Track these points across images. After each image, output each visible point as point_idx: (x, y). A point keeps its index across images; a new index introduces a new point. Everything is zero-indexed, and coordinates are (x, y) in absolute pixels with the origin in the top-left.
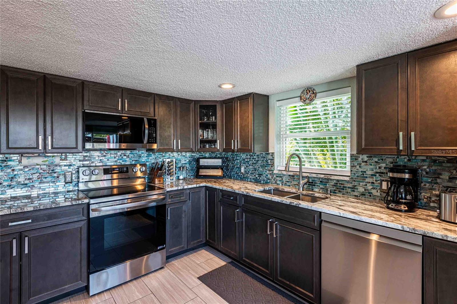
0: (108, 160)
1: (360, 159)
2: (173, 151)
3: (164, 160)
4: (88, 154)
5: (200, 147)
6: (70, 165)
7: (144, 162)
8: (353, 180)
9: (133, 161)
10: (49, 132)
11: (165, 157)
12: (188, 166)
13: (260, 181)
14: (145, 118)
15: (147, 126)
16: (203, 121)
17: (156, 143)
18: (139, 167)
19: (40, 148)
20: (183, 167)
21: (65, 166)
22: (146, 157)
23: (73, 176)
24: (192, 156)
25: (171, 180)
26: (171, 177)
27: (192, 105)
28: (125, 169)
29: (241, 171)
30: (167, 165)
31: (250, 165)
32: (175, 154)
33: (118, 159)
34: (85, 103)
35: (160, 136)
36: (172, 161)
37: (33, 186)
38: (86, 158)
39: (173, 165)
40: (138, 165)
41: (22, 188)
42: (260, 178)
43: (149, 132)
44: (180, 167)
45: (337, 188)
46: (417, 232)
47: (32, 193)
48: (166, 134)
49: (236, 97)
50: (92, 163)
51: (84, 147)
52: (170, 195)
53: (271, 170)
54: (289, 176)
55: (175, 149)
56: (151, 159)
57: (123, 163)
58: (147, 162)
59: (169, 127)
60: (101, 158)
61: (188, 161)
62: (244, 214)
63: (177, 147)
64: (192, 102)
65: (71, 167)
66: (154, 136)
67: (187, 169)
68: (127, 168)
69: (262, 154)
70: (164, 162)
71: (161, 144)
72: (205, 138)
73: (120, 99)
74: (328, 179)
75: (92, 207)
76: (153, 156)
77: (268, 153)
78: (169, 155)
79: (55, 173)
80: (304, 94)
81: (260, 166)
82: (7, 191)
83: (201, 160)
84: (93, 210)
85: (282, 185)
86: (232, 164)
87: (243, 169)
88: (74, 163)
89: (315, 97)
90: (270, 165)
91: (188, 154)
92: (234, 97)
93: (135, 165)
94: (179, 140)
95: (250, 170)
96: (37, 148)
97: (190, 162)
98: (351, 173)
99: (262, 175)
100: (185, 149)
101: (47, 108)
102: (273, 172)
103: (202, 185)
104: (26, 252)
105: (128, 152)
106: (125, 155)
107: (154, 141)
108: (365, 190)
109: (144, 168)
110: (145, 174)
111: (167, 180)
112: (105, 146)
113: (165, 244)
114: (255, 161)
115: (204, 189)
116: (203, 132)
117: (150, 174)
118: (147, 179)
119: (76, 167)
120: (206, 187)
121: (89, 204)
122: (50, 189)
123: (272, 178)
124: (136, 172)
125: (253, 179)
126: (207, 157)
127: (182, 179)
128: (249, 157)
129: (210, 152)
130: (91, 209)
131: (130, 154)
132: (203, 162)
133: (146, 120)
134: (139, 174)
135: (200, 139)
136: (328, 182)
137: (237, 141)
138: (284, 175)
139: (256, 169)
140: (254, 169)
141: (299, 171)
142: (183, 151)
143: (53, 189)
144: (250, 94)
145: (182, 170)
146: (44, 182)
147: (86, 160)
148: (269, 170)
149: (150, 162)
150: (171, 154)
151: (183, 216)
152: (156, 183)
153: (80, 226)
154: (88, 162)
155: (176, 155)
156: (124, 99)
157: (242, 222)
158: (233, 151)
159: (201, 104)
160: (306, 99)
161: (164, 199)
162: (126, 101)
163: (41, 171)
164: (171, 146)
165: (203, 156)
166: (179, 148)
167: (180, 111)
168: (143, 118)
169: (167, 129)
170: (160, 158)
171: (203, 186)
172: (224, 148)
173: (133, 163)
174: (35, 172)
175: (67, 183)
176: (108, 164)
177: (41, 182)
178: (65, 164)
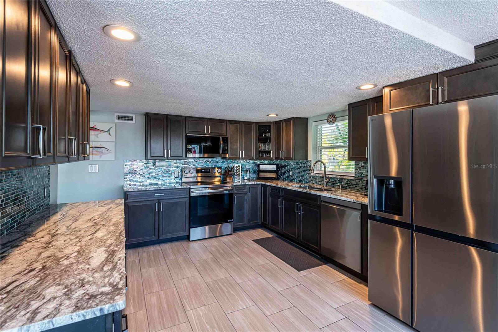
0: (198, 164)
1: (360, 165)
2: (239, 159)
3: (234, 165)
4: (187, 160)
5: (259, 156)
7: (220, 166)
8: (356, 179)
9: (213, 165)
10: (169, 147)
11: (234, 163)
12: (251, 170)
13: (302, 182)
14: (220, 137)
15: (222, 142)
16: (262, 137)
17: (227, 153)
18: (217, 169)
19: (165, 157)
20: (247, 171)
22: (222, 163)
23: (179, 173)
24: (255, 162)
25: (238, 179)
26: (238, 177)
27: (253, 126)
28: (208, 170)
29: (290, 174)
30: (235, 169)
31: (296, 170)
32: (242, 161)
33: (204, 164)
34: (187, 129)
35: (231, 148)
36: (239, 166)
37: (159, 178)
38: (186, 163)
39: (239, 169)
40: (216, 168)
41: (154, 179)
42: (302, 179)
43: (223, 146)
44: (245, 171)
45: (348, 185)
46: (359, 203)
47: (159, 182)
48: (235, 147)
49: (284, 120)
50: (190, 166)
51: (186, 156)
52: (236, 188)
53: (309, 173)
54: (321, 177)
55: (240, 157)
56: (224, 164)
57: (207, 167)
58: (222, 166)
59: (237, 142)
60: (194, 163)
61: (251, 166)
62: (284, 201)
63: (242, 156)
64: (253, 124)
65: (178, 168)
66: (226, 149)
67: (250, 172)
68: (210, 170)
69: (304, 161)
70: (233, 166)
71: (231, 154)
72: (263, 149)
73: (206, 126)
74: (343, 179)
75: (192, 190)
76: (226, 162)
77: (307, 160)
78: (237, 161)
79: (170, 171)
80: (329, 118)
81: (303, 170)
82: (147, 180)
83: (260, 166)
84: (192, 192)
85: (316, 184)
86: (284, 169)
87: (291, 173)
88: (179, 166)
89: (336, 120)
90: (308, 169)
91: (251, 161)
92: (282, 119)
93: (214, 168)
94: (243, 151)
95: (296, 174)
96: (164, 156)
97: (253, 167)
98: (355, 174)
99: (303, 177)
100: (248, 157)
101: (168, 135)
102: (310, 175)
103: (258, 183)
104: (162, 210)
105: (210, 159)
106: (208, 161)
107: (226, 152)
108: (363, 185)
109: (220, 170)
110: (221, 174)
111: (235, 179)
112: (196, 155)
113: (233, 219)
114: (299, 166)
115: (260, 186)
116: (262, 145)
117: (224, 175)
118: (222, 178)
119: (180, 168)
120: (262, 184)
121: (190, 189)
122: (167, 181)
123: (310, 179)
124: (215, 172)
125: (298, 180)
126: (266, 164)
127: (246, 180)
128: (295, 163)
129: (269, 160)
131: (211, 160)
132: (262, 167)
133: (221, 138)
134: (217, 174)
135: (259, 150)
136: (342, 181)
137: (284, 152)
138: (317, 177)
139: (300, 173)
140: (299, 173)
141: (323, 173)
142: (247, 159)
143: (169, 181)
144: (292, 118)
145: (247, 173)
146: (164, 177)
147: (186, 164)
148: (308, 173)
149: (224, 166)
150: (239, 161)
151: (245, 203)
152: (228, 180)
153: (185, 200)
154: (187, 166)
156: (208, 125)
157: (283, 207)
158: (282, 159)
159: (260, 125)
160: (331, 122)
161: (232, 190)
162: (209, 126)
163: (163, 170)
164: (238, 155)
165: (263, 162)
166: (244, 157)
167: (244, 131)
168: (219, 137)
169: (235, 144)
170: (231, 164)
171: (260, 184)
172: (276, 156)
173: (213, 166)
174: (160, 170)
175: (175, 178)
176: (198, 167)
177: (163, 177)
178: (175, 166)
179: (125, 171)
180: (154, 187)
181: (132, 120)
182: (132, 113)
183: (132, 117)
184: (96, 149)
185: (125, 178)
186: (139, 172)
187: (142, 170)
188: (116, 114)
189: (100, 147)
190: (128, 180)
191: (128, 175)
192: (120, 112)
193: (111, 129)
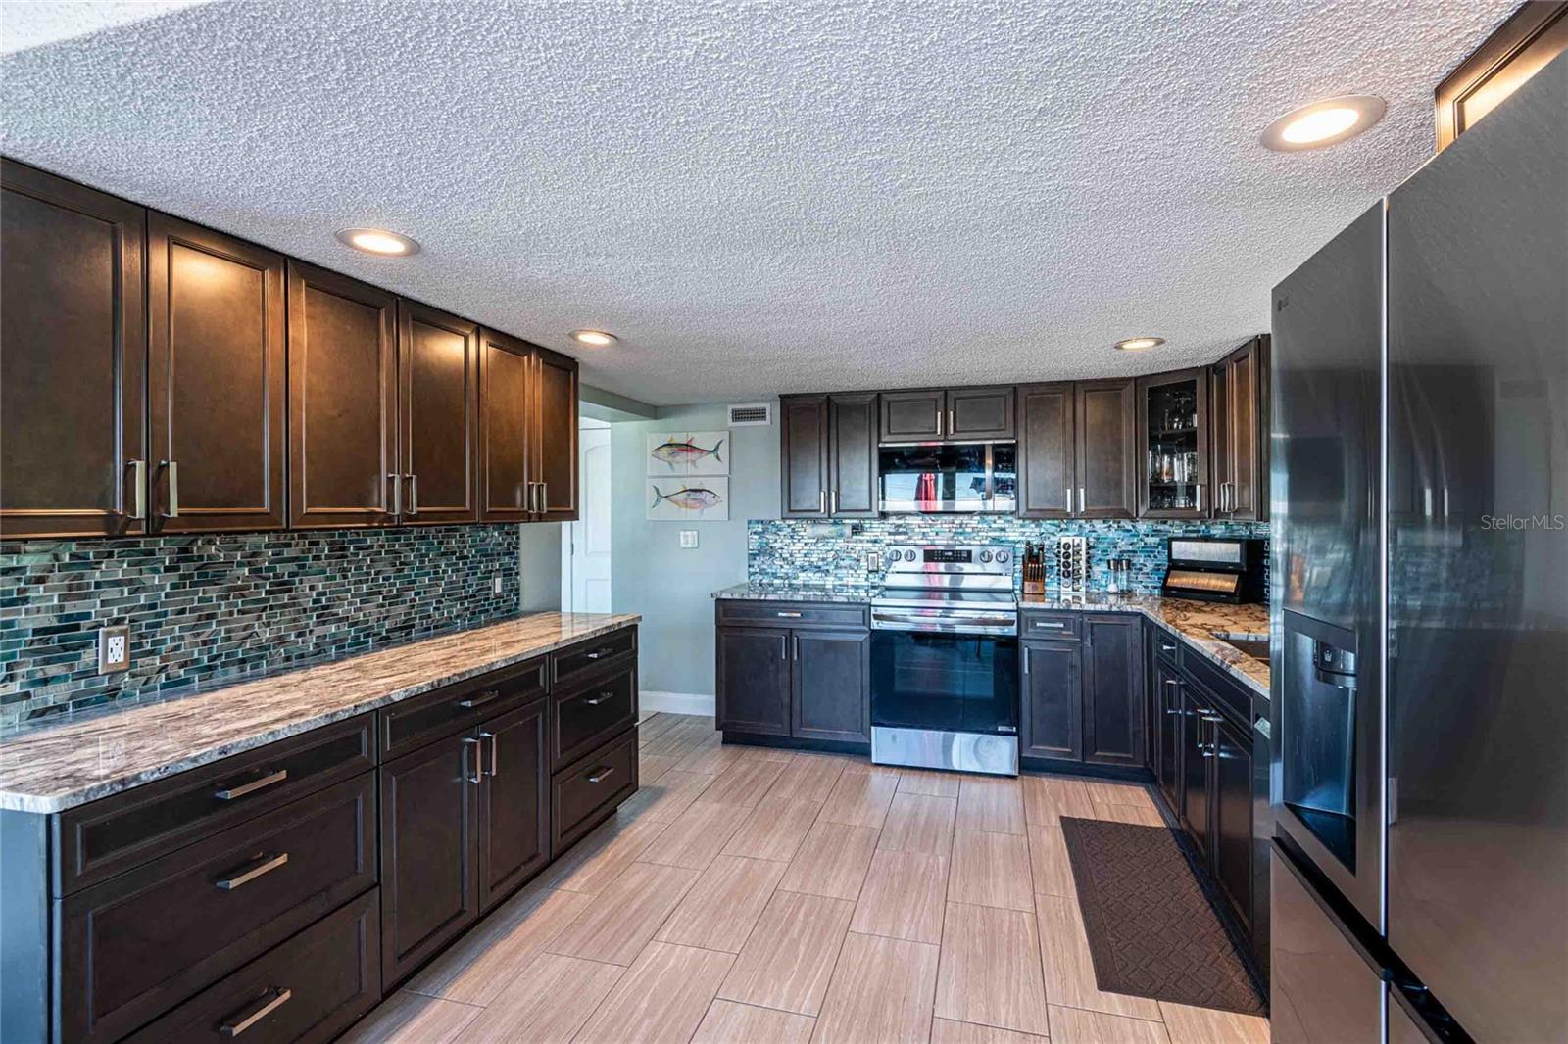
0: (937, 534)
4: (901, 522)
6: (876, 541)
9: (986, 537)
10: (833, 485)
12: (1143, 559)
14: (987, 446)
15: (989, 462)
20: (1120, 562)
21: (868, 541)
23: (880, 560)
25: (1073, 590)
26: (1073, 582)
28: (966, 555)
30: (1063, 552)
34: (883, 428)
36: (1076, 543)
37: (828, 571)
38: (901, 530)
41: (815, 573)
44: (1110, 561)
47: (827, 582)
50: (910, 538)
57: (963, 543)
58: (1018, 542)
60: (925, 530)
61: (1137, 545)
65: (877, 545)
67: (1129, 565)
68: (970, 553)
73: (939, 413)
78: (1080, 526)
79: (854, 552)
82: (799, 574)
83: (1177, 543)
88: (880, 537)
91: (1143, 527)
94: (1082, 490)
97: (1149, 549)
100: (1103, 510)
101: (832, 449)
105: (977, 518)
106: (968, 526)
111: (1061, 588)
113: (1018, 725)
119: (884, 545)
120: (1142, 616)
122: (849, 579)
126: (1217, 536)
127: (1115, 593)
130: (874, 615)
132: (1183, 550)
143: (852, 579)
146: (841, 567)
150: (1087, 526)
152: (1026, 592)
153: (860, 640)
154: (902, 537)
155: (1100, 528)
165: (1199, 531)
171: (1137, 614)
174: (830, 549)
175: (870, 572)
176: (937, 542)
177: (837, 567)
178: (868, 538)
179: (751, 548)
180: (815, 595)
181: (764, 418)
182: (763, 401)
183: (764, 411)
184: (693, 495)
185: (749, 566)
186: (780, 551)
187: (786, 548)
188: (730, 408)
189: (700, 491)
190: (758, 570)
191: (757, 558)
192: (740, 402)
193: (721, 445)
